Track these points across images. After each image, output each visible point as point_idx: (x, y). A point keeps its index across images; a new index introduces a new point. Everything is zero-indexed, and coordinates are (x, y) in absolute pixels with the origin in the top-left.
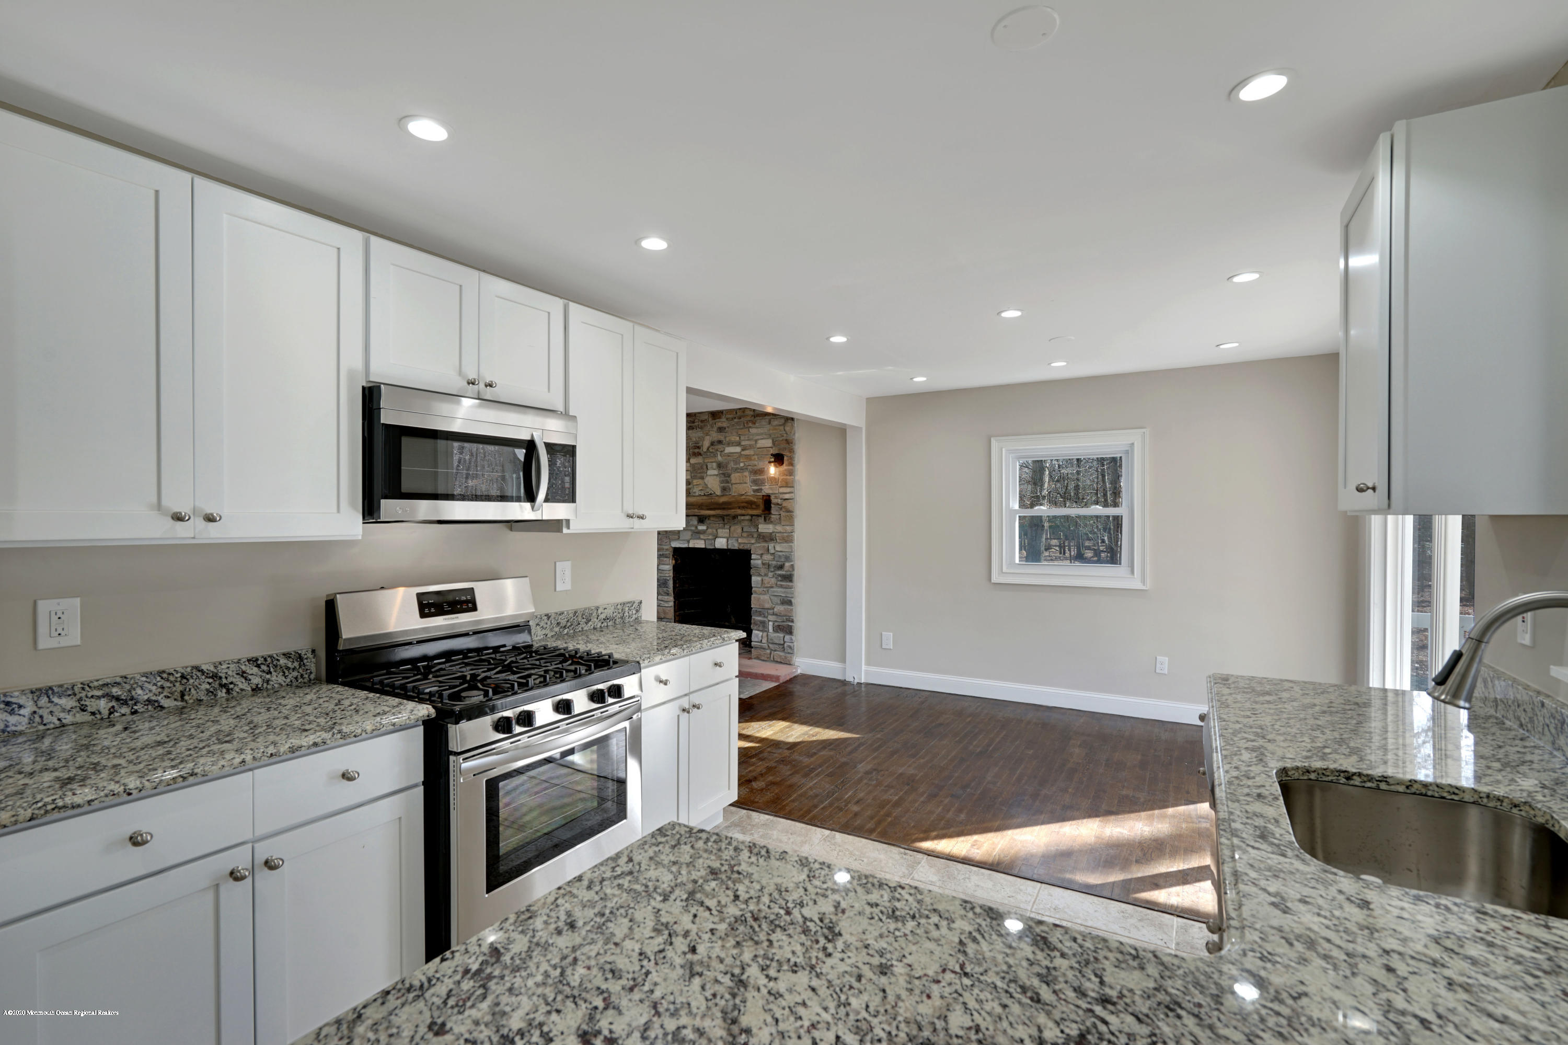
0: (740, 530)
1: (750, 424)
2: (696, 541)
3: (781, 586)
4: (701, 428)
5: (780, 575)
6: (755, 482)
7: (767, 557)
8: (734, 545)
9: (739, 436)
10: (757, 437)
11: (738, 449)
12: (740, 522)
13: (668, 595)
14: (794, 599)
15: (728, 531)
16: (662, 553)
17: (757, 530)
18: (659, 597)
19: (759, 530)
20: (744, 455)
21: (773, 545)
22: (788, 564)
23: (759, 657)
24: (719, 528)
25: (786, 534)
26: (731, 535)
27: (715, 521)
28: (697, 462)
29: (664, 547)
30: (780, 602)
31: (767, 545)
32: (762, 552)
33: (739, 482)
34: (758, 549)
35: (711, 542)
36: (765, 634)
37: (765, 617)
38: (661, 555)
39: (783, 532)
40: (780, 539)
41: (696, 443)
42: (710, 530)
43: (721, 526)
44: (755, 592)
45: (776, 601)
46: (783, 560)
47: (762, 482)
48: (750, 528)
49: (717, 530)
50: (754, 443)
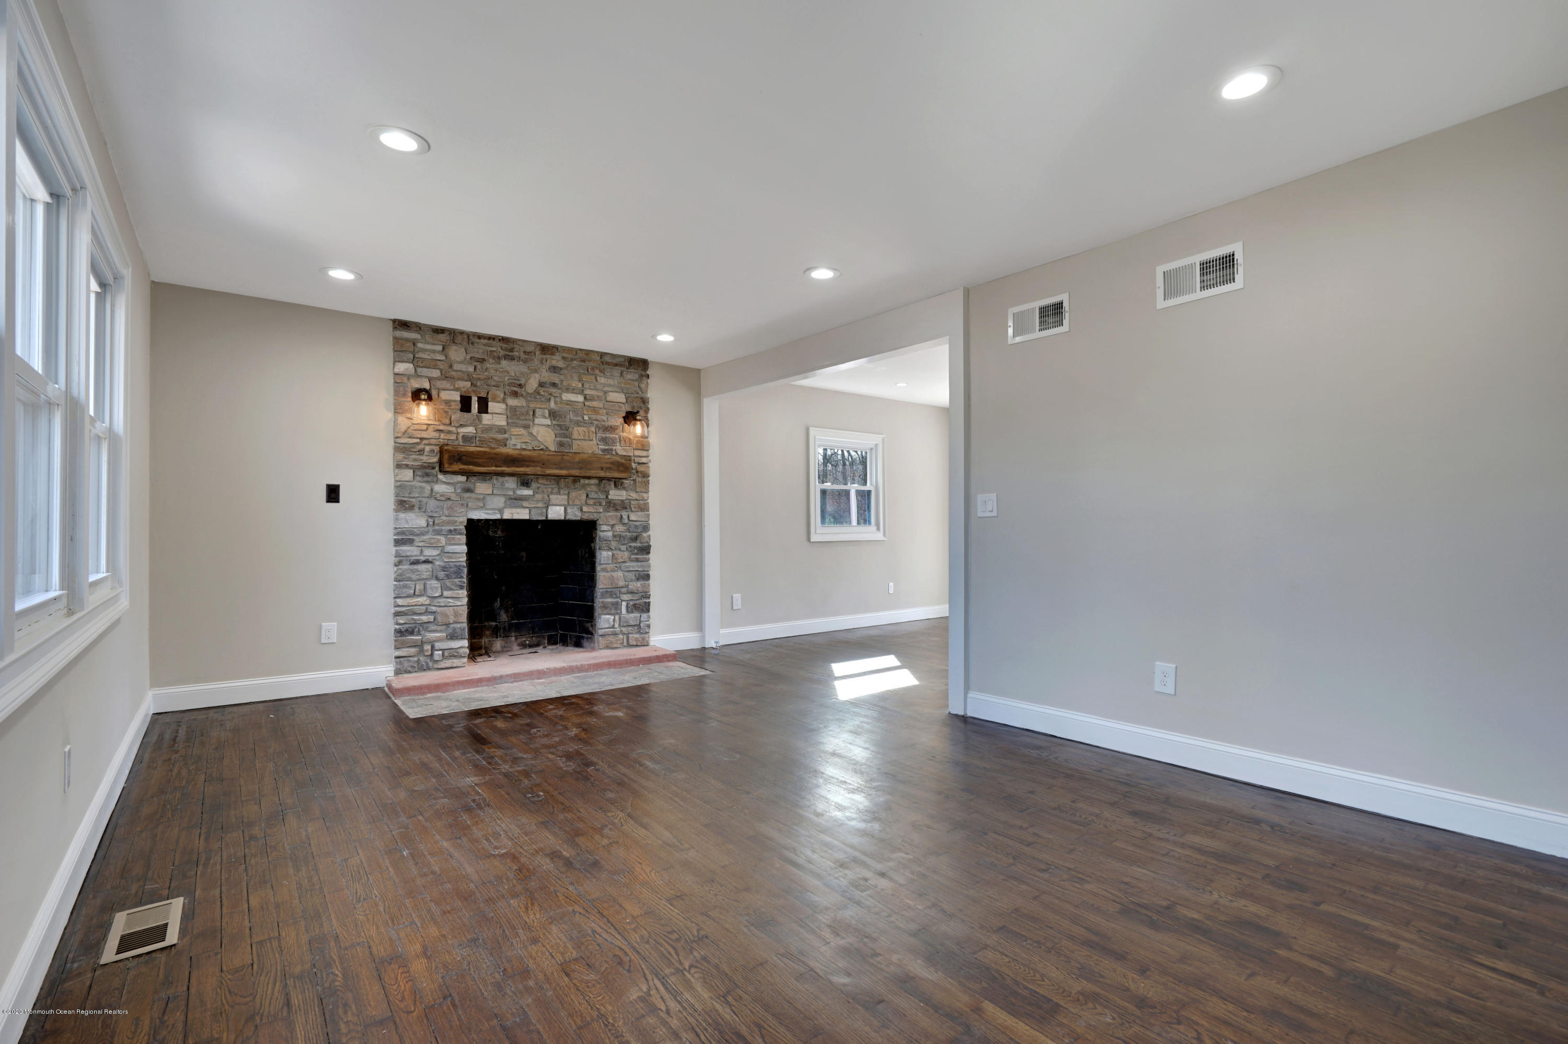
0: (584, 496)
1: (597, 372)
2: (514, 510)
3: (637, 560)
4: (525, 362)
5: (635, 547)
6: (604, 440)
7: (619, 528)
8: (574, 514)
9: (580, 380)
10: (610, 389)
11: (580, 398)
12: (584, 486)
13: (461, 588)
14: (651, 573)
15: (566, 497)
16: (452, 528)
17: (607, 497)
18: (446, 593)
19: (610, 497)
20: (589, 406)
21: (627, 514)
22: (645, 535)
23: (609, 645)
24: (552, 493)
25: (641, 502)
26: (571, 502)
27: (547, 485)
28: (519, 404)
29: (456, 519)
30: (634, 578)
31: (619, 514)
32: (614, 522)
33: (582, 438)
34: (607, 518)
35: (540, 512)
36: (617, 617)
37: (617, 597)
38: (450, 531)
39: (637, 500)
40: (635, 507)
41: (515, 379)
42: (539, 496)
43: (556, 490)
44: (605, 570)
45: (630, 578)
46: (639, 531)
47: (613, 441)
48: (597, 493)
49: (548, 496)
50: (602, 394)
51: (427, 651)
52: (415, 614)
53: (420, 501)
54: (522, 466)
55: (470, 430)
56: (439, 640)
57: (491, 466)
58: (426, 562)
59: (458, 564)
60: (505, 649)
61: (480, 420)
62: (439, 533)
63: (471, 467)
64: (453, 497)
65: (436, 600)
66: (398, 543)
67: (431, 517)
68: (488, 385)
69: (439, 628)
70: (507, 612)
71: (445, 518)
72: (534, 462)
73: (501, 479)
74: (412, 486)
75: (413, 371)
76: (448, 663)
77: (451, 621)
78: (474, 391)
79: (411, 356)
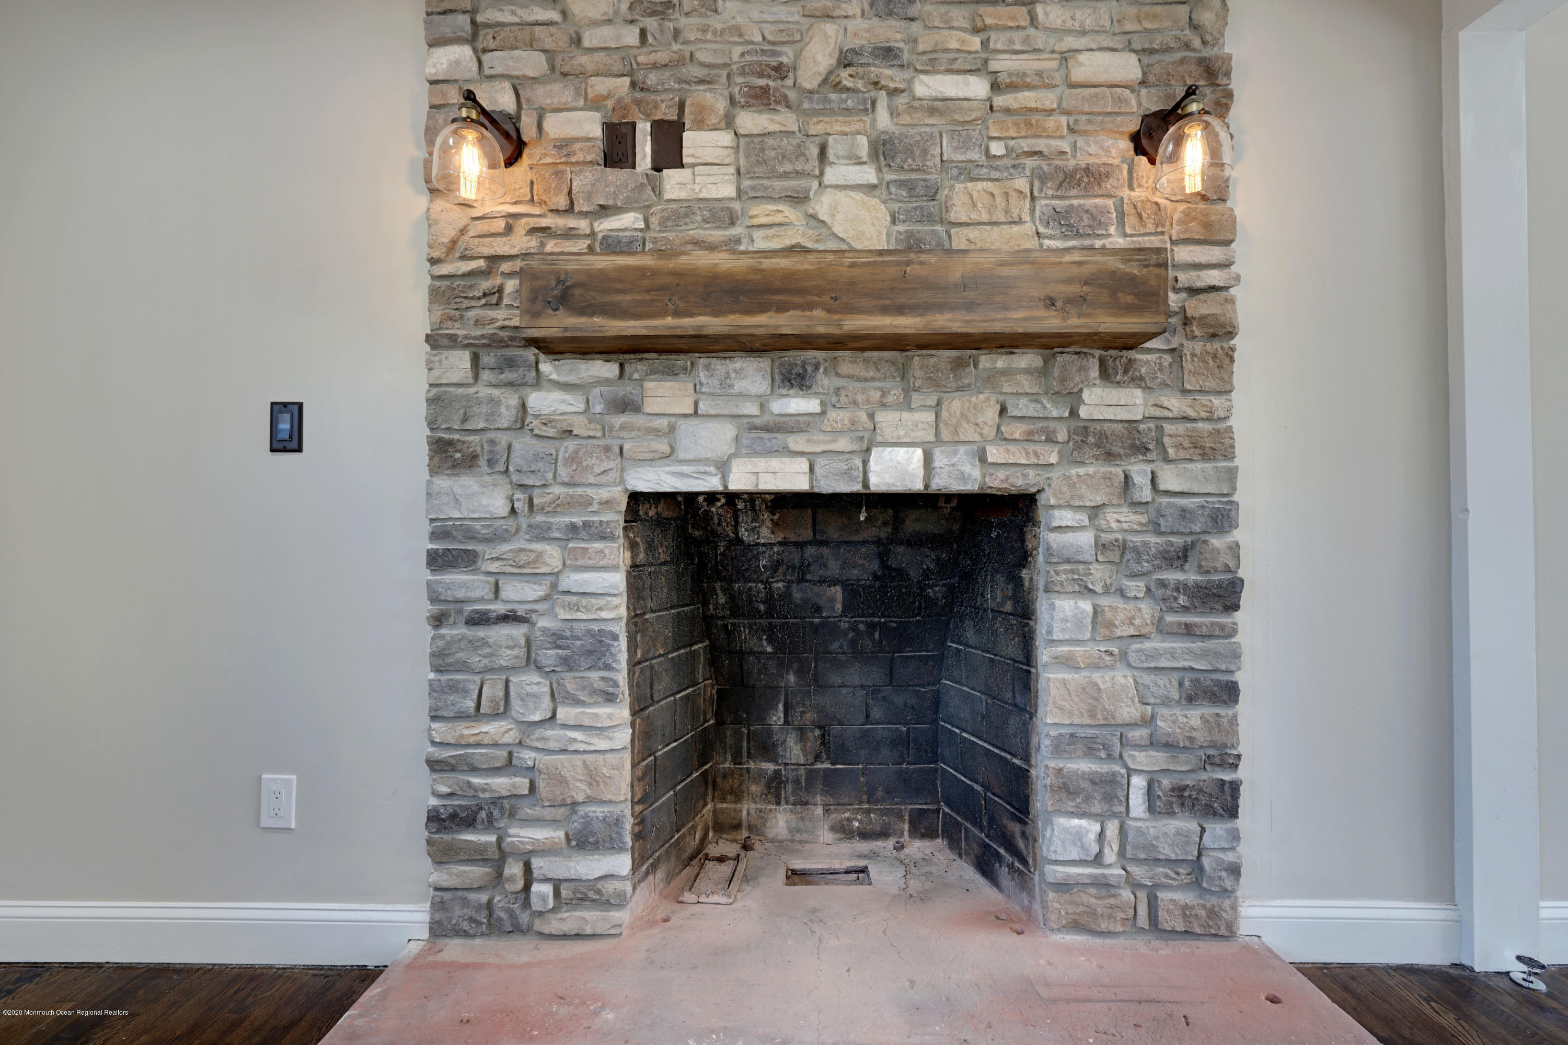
0: (991, 414)
2: (761, 464)
3: (1189, 631)
5: (1180, 587)
6: (1063, 220)
7: (1120, 518)
8: (960, 477)
10: (1083, 42)
11: (978, 87)
12: (992, 379)
13: (610, 698)
14: (1241, 678)
15: (930, 417)
16: (578, 520)
17: (1074, 413)
18: (564, 713)
19: (1083, 412)
20: (1008, 111)
21: (1148, 468)
22: (1217, 542)
23: (1084, 920)
24: (883, 405)
25: (1200, 425)
26: (946, 436)
27: (866, 380)
28: (773, 127)
29: (590, 492)
30: (1176, 696)
31: (1118, 471)
32: (1099, 499)
33: (985, 217)
34: (1072, 486)
35: (843, 467)
36: (1112, 828)
37: (1110, 757)
38: (573, 527)
39: (1186, 418)
40: (1179, 446)
41: (763, 52)
42: (838, 417)
43: (895, 394)
44: (1067, 662)
45: (1161, 692)
46: (1197, 528)
47: (1093, 217)
48: (1036, 401)
49: (871, 416)
50: (1054, 64)
51: (512, 879)
52: (474, 770)
53: (492, 442)
54: (763, 308)
55: (629, 220)
56: (546, 851)
57: (663, 314)
58: (509, 618)
59: (595, 627)
60: (798, 837)
61: (657, 190)
62: (541, 534)
63: (597, 320)
64: (580, 426)
65: (539, 732)
66: (436, 561)
67: (522, 486)
68: (681, 81)
69: (548, 813)
70: (802, 738)
71: (557, 490)
72: (803, 292)
73: (720, 366)
74: (467, 397)
75: (475, 67)
76: (568, 921)
77: (580, 798)
78: (638, 102)
79: (463, 21)
